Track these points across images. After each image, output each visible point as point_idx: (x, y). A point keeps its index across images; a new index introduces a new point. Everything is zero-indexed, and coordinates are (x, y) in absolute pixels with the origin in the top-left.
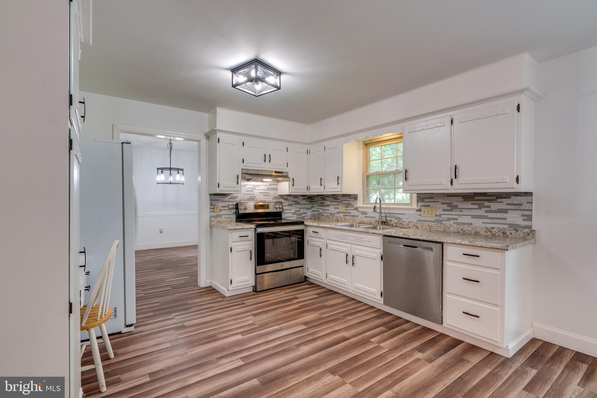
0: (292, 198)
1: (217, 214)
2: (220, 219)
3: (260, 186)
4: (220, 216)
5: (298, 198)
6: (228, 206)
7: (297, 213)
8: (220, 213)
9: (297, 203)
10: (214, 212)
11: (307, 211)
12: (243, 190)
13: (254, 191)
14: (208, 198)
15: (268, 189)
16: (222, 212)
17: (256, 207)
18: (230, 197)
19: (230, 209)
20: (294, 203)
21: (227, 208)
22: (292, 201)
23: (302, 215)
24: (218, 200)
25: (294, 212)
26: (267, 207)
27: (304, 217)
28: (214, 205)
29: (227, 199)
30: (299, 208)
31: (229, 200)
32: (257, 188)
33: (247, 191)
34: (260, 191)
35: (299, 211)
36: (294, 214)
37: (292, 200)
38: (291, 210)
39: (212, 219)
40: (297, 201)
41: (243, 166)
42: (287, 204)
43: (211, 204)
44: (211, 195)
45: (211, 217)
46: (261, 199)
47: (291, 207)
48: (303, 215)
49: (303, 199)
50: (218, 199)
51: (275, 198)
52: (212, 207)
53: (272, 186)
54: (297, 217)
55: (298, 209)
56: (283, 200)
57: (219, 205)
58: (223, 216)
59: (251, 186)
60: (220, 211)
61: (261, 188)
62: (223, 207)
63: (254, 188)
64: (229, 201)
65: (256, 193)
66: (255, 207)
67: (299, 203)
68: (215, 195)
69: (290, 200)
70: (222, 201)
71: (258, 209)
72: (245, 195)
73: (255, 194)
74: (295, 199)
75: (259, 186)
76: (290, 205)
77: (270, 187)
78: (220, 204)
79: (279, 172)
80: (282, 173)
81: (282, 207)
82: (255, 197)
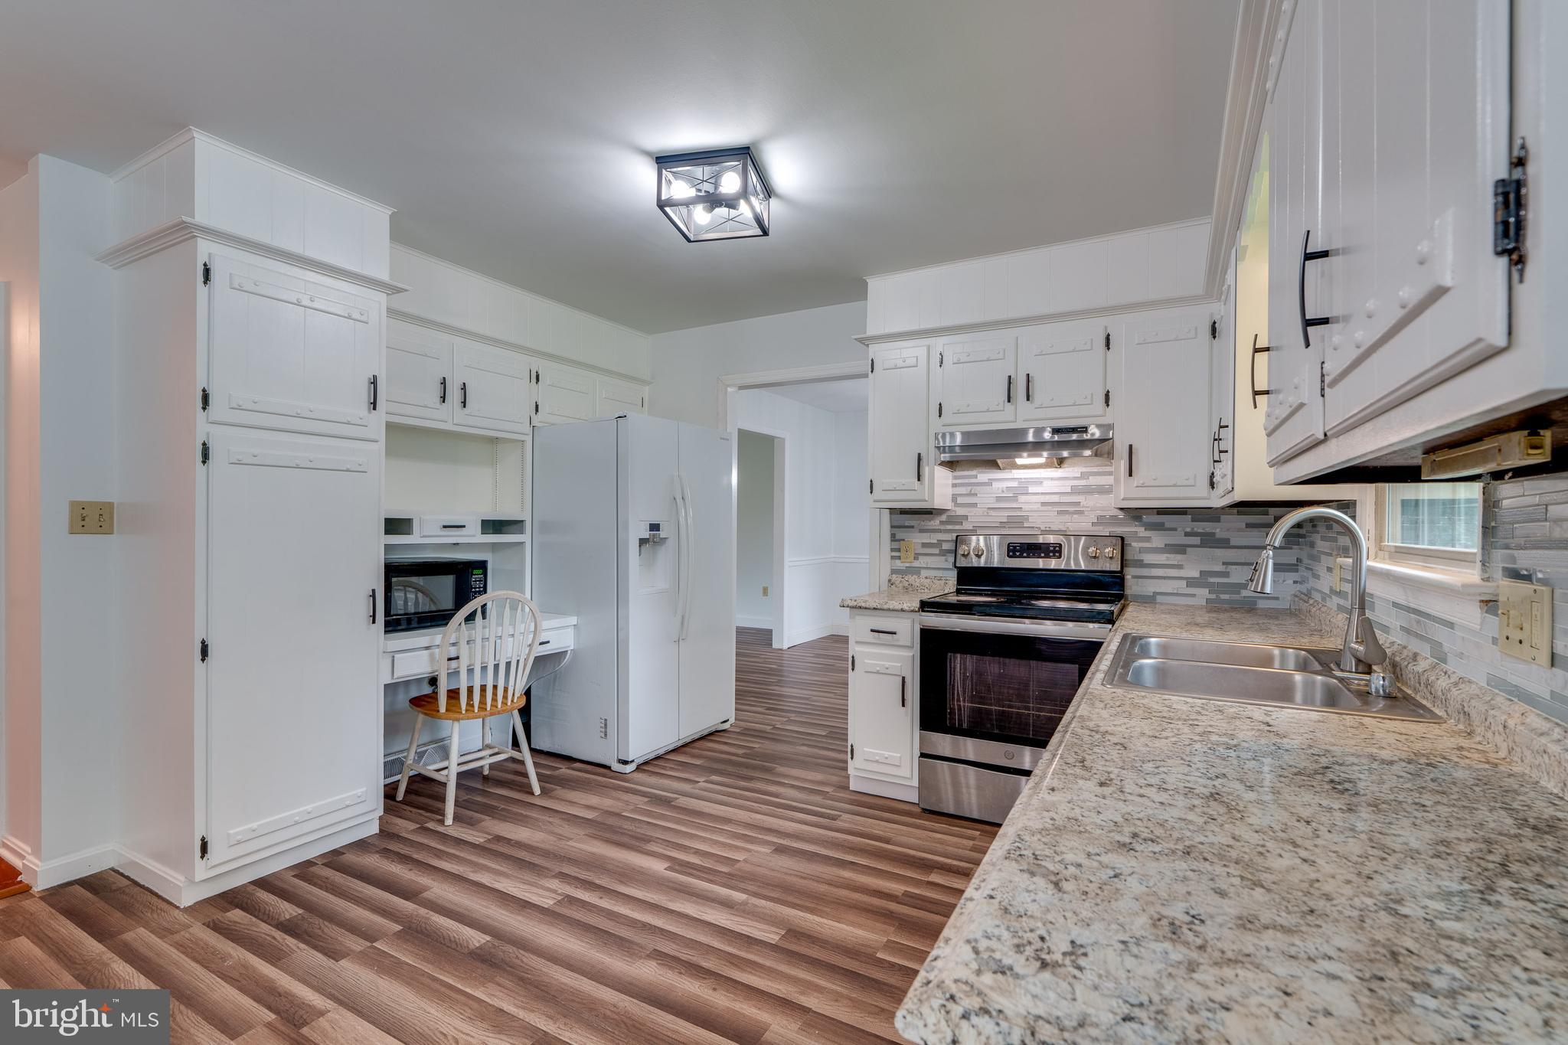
0: (1185, 523)
1: (908, 565)
2: (912, 579)
3: (1046, 483)
4: (916, 571)
5: (1218, 520)
6: (940, 542)
7: (1212, 580)
8: (916, 564)
9: (1210, 541)
10: (899, 558)
12: (986, 498)
13: (1022, 498)
14: (885, 520)
15: (1075, 491)
16: (922, 562)
17: (1014, 550)
18: (944, 518)
19: (943, 553)
20: (1197, 540)
21: (936, 551)
22: (1187, 534)
23: (1239, 593)
24: (913, 527)
25: (1196, 574)
26: (1054, 552)
27: (1255, 603)
28: (899, 540)
29: (935, 523)
30: (1224, 564)
31: (942, 527)
32: (1031, 489)
33: (999, 499)
34: (1047, 499)
35: (1226, 574)
36: (1191, 582)
37: (1188, 530)
38: (1180, 567)
39: (894, 577)
40: (1214, 534)
41: (937, 425)
42: (1163, 546)
43: (893, 536)
44: (892, 510)
45: (894, 571)
46: (1042, 525)
47: (1179, 557)
49: (1248, 526)
50: (912, 523)
51: (1101, 521)
52: (896, 545)
53: (1093, 481)
54: (1213, 596)
55: (1219, 568)
56: (1143, 529)
57: (914, 541)
58: (924, 573)
59: (1015, 484)
60: (916, 558)
61: (1049, 486)
62: (924, 545)
63: (1022, 489)
64: (940, 531)
65: (1028, 503)
66: (1009, 551)
67: (1224, 544)
68: (904, 512)
69: (1175, 529)
70: (922, 531)
71: (1021, 556)
72: (992, 513)
73: (1025, 507)
75: (1039, 482)
76: (1180, 549)
77: (1083, 482)
78: (917, 539)
79: (1074, 430)
80: (1085, 430)
81: (1117, 553)
82: (1027, 518)
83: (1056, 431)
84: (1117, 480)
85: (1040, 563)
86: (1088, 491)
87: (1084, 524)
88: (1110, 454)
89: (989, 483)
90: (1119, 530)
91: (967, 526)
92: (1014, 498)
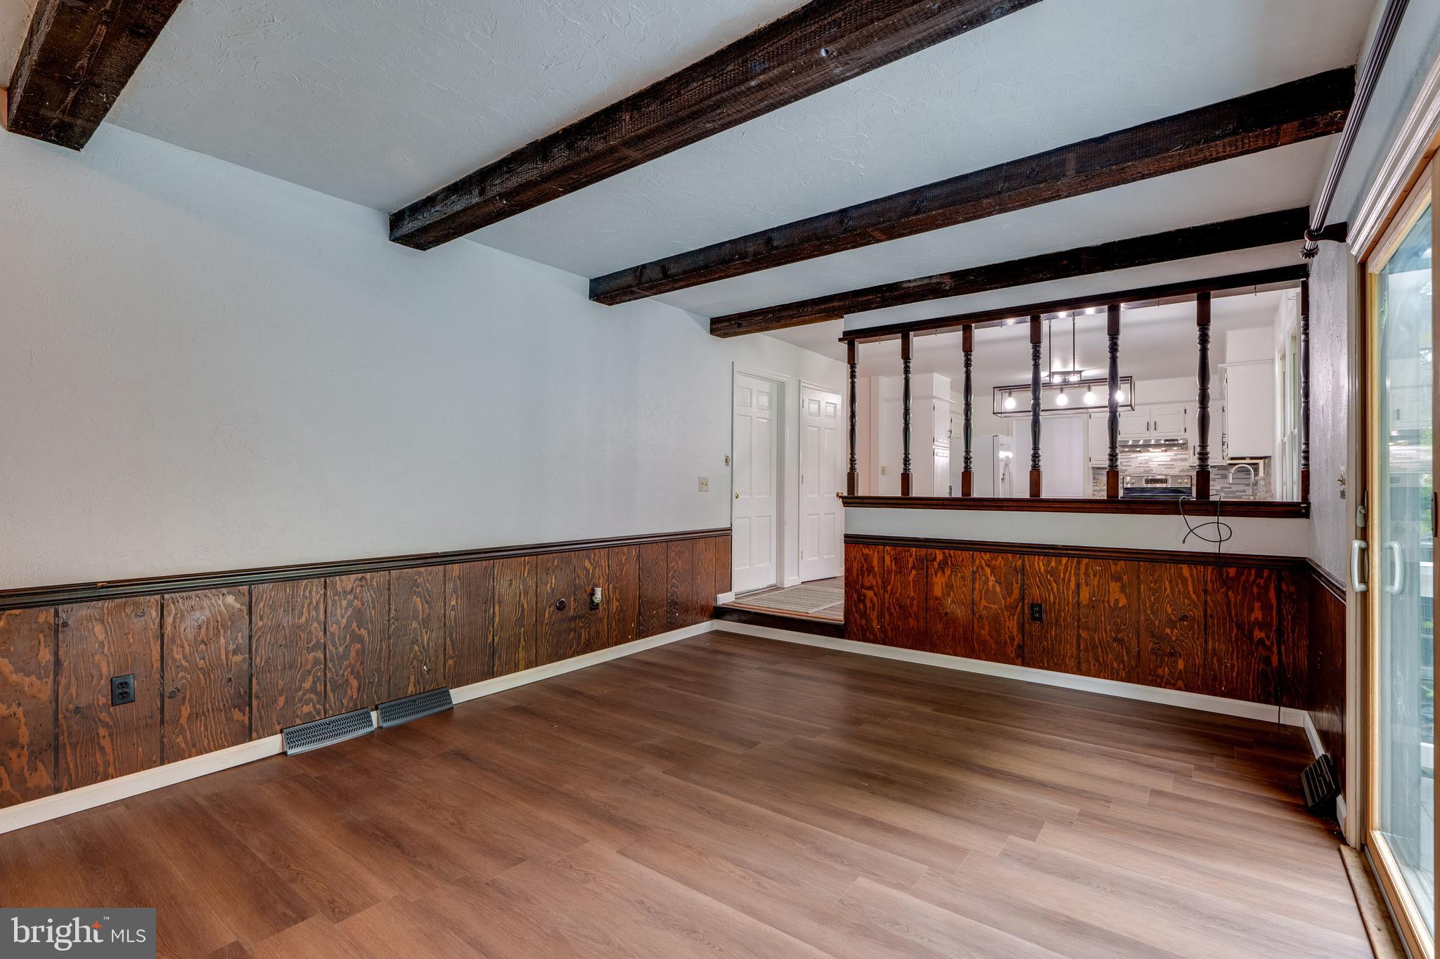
1: (1101, 489)
3: (1160, 458)
10: (1097, 486)
11: (1246, 488)
12: (1134, 464)
13: (1150, 463)
14: (1091, 470)
15: (1172, 460)
17: (1147, 481)
20: (1220, 477)
22: (1216, 475)
25: (1219, 488)
26: (1164, 481)
28: (1097, 479)
32: (1155, 460)
33: (1141, 463)
34: (1159, 463)
35: (1230, 488)
39: (1095, 493)
43: (1094, 478)
44: (1093, 468)
45: (1094, 491)
46: (1159, 473)
48: (1237, 494)
50: (1102, 473)
51: (1182, 471)
52: (1095, 481)
53: (1179, 457)
59: (1147, 458)
63: (1151, 460)
65: (1153, 465)
66: (1145, 481)
68: (1098, 468)
71: (1151, 484)
72: (1138, 468)
74: (1220, 472)
75: (1158, 457)
77: (1175, 457)
79: (1173, 440)
80: (1177, 440)
81: (1189, 481)
82: (1152, 470)
83: (1166, 440)
84: (1189, 457)
85: (1158, 485)
86: (1175, 460)
87: (1176, 472)
88: (1187, 449)
89: (1136, 458)
90: (1189, 474)
91: (1127, 473)
92: (1147, 463)
